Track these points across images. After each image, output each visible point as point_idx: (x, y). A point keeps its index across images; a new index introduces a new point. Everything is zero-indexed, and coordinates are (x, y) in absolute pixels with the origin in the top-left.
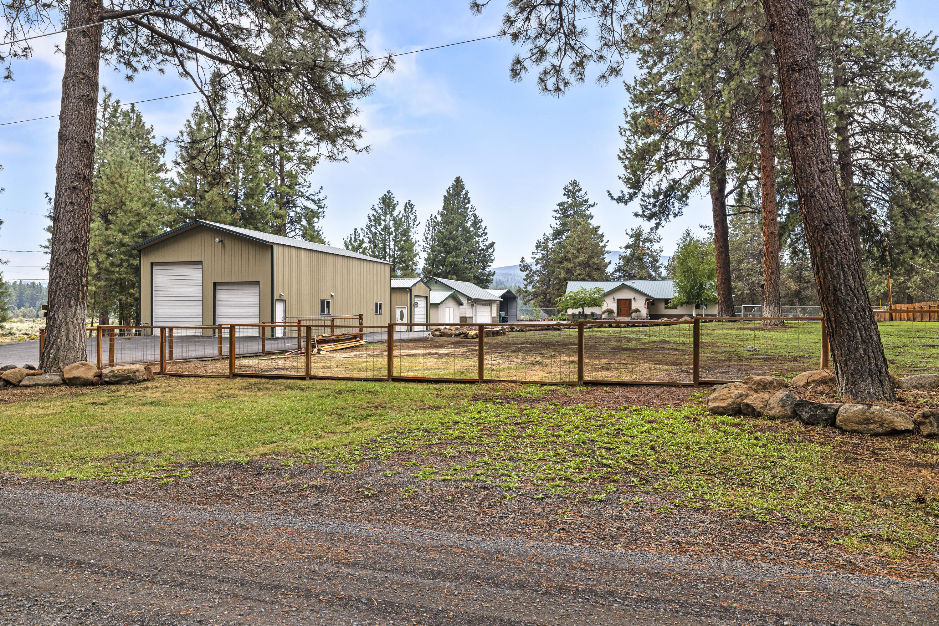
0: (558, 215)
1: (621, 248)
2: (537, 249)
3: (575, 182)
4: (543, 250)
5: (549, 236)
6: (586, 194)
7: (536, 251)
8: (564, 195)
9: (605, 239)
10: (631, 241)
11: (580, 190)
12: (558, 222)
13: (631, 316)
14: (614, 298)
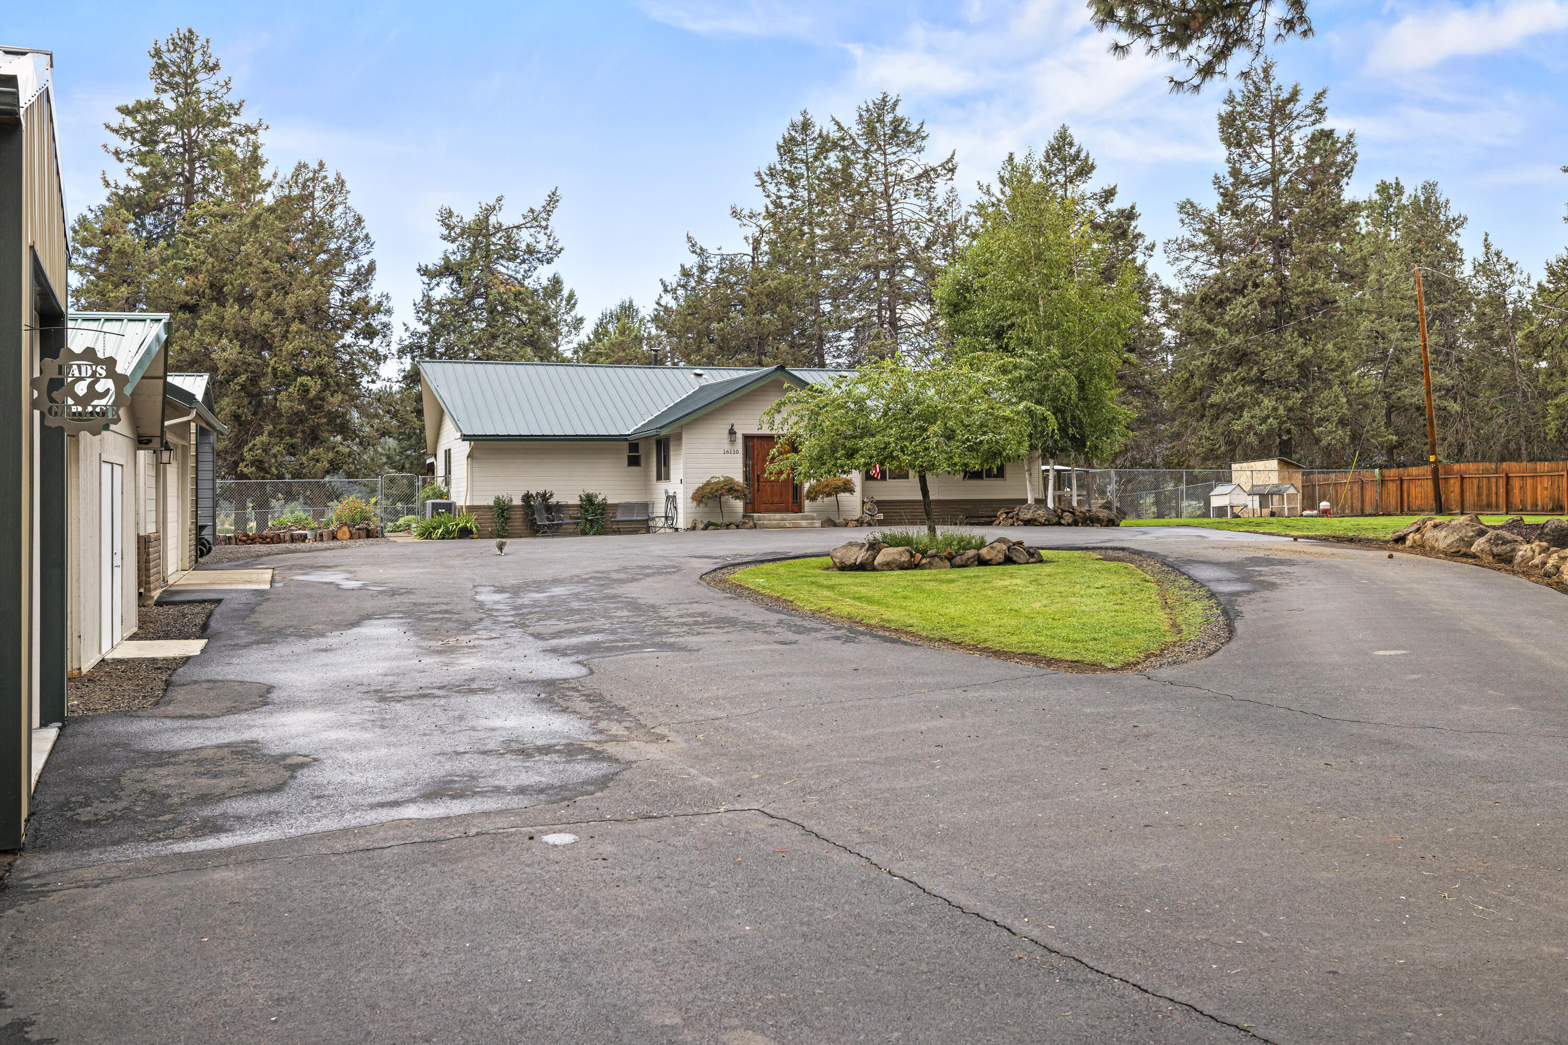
3: (191, 37)
6: (229, 84)
10: (451, 252)
11: (207, 70)
12: (128, 169)
13: (800, 509)
14: (732, 432)
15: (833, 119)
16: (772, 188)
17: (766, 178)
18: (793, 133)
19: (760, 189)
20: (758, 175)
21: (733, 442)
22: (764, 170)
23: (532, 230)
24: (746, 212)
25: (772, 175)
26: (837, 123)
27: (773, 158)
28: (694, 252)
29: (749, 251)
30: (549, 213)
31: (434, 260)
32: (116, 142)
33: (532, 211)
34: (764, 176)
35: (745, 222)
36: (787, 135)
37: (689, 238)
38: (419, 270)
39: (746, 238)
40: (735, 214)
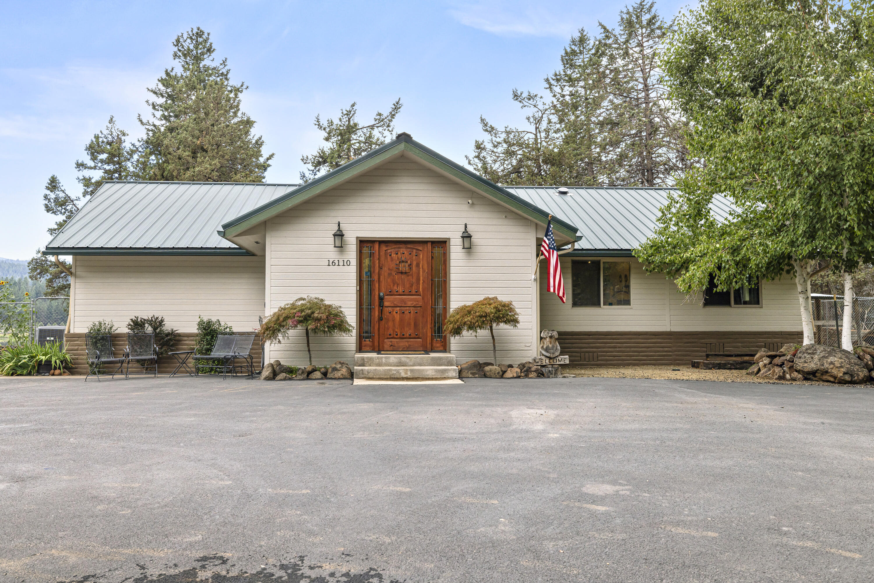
0: (161, 101)
1: (304, 160)
2: (94, 158)
3: (200, 33)
4: (109, 161)
5: (138, 144)
6: (224, 63)
7: (91, 164)
8: (175, 56)
9: (265, 152)
10: (328, 146)
11: (210, 50)
12: (159, 114)
13: (445, 348)
14: (339, 235)
15: (600, 24)
16: (557, 89)
17: (553, 82)
18: (573, 47)
19: (548, 90)
20: (547, 80)
21: (341, 247)
22: (551, 76)
23: (380, 129)
24: (525, 95)
25: (558, 80)
26: (605, 28)
27: (559, 68)
28: (486, 130)
29: (532, 129)
30: (393, 116)
31: (313, 152)
32: (153, 98)
33: (380, 115)
34: (551, 81)
35: (525, 104)
36: (569, 50)
37: (482, 120)
38: (302, 160)
39: (528, 119)
40: (516, 96)
